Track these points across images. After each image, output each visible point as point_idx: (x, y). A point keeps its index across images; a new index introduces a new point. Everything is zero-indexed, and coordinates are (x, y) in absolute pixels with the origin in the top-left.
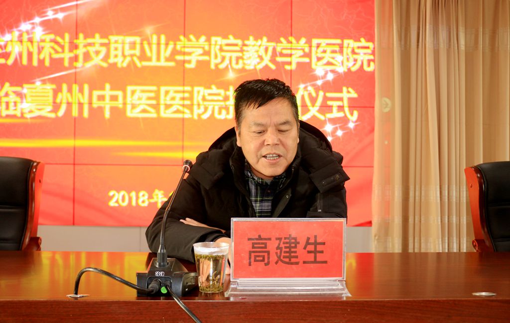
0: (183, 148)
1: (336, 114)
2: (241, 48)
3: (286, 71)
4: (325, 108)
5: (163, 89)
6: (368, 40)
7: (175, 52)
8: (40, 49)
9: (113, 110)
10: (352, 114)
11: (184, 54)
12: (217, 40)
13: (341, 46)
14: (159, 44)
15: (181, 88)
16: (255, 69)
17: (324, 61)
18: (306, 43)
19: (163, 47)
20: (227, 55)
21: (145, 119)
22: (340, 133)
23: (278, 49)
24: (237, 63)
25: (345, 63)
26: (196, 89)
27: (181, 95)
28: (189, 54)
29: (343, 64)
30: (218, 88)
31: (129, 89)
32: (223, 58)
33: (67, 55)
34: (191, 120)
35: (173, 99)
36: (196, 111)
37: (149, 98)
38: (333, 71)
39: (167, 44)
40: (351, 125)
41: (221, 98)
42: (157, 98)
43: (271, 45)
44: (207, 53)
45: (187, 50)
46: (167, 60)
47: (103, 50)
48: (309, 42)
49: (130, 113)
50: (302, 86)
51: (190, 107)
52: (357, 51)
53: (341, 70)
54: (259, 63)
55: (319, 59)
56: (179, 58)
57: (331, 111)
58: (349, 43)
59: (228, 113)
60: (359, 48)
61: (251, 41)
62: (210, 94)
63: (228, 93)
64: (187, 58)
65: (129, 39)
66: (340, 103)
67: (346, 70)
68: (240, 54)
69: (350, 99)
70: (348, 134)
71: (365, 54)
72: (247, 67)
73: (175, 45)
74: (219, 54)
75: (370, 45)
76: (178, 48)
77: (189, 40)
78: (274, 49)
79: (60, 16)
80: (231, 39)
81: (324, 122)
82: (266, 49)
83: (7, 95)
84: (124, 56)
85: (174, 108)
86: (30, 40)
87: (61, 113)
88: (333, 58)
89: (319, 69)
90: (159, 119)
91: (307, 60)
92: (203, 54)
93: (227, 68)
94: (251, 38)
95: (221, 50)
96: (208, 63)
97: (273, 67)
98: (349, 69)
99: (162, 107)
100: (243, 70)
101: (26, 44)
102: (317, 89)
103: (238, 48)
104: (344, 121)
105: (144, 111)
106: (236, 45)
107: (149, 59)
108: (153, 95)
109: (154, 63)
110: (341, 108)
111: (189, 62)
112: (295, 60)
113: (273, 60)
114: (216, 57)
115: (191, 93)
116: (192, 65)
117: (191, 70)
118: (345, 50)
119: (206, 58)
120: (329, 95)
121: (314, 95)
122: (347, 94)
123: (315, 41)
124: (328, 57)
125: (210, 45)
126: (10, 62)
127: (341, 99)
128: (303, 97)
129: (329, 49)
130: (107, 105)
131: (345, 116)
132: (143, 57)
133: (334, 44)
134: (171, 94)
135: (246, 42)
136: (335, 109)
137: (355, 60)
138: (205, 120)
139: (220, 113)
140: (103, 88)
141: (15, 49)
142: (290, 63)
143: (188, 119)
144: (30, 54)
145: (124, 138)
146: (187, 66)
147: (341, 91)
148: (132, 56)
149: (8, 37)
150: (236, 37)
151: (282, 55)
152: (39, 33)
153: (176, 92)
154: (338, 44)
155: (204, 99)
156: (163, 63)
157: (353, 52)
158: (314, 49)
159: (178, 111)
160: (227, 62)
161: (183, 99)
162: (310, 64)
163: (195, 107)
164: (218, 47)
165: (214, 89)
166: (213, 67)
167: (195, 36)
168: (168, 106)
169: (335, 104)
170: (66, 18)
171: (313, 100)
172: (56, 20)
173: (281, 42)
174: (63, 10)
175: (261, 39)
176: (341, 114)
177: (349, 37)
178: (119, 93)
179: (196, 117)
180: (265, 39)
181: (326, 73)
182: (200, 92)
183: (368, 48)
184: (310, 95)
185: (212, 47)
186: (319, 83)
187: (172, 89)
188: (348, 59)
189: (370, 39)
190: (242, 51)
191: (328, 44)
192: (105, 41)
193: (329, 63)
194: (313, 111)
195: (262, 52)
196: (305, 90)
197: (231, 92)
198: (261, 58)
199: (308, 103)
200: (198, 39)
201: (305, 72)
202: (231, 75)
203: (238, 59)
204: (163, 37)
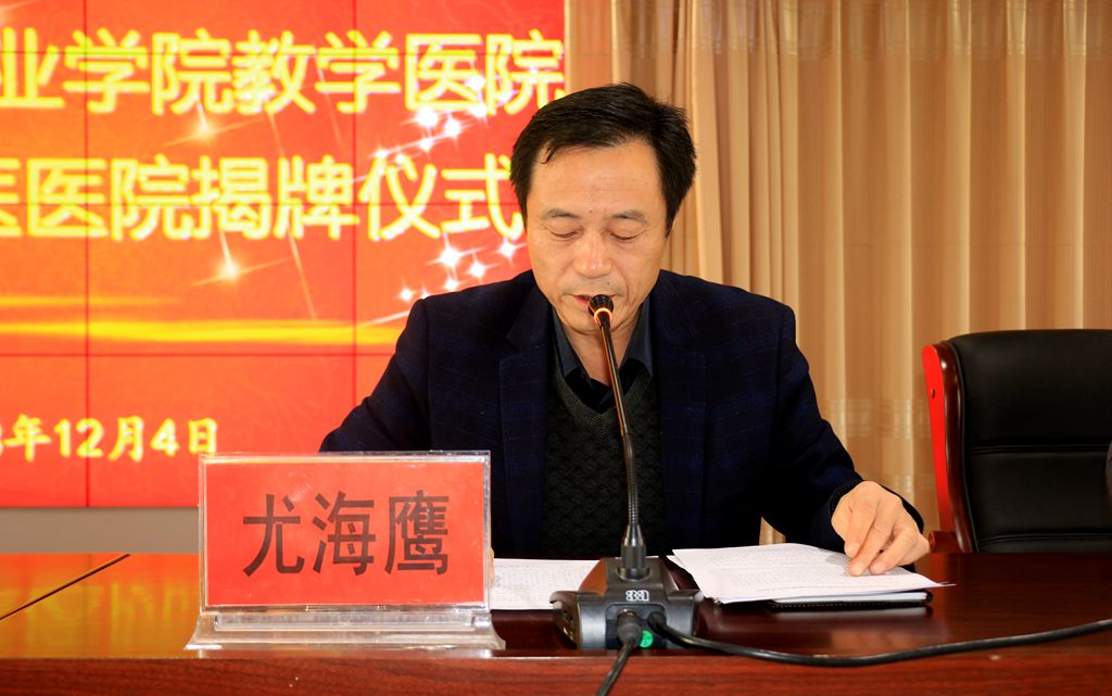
0: (87, 313)
1: (467, 222)
2: (229, 61)
3: (341, 117)
4: (441, 208)
5: (35, 166)
6: (548, 36)
7: (62, 73)
10: (509, 222)
11: (86, 77)
12: (169, 43)
13: (481, 52)
14: (20, 53)
15: (79, 164)
16: (264, 114)
17: (438, 90)
18: (391, 45)
19: (31, 59)
20: (194, 79)
22: (478, 270)
23: (322, 63)
24: (219, 98)
25: (492, 94)
26: (118, 164)
27: (81, 181)
28: (99, 77)
29: (487, 96)
30: (172, 161)
32: (184, 87)
34: (107, 242)
35: (60, 190)
36: (120, 220)
37: (6, 191)
38: (459, 115)
39: (41, 53)
40: (507, 250)
41: (179, 187)
42: (20, 188)
43: (305, 51)
44: (143, 75)
45: (92, 67)
46: (44, 92)
48: (399, 43)
50: (381, 154)
51: (104, 211)
52: (520, 62)
53: (481, 111)
54: (272, 98)
55: (424, 85)
56: (73, 87)
57: (455, 216)
58: (502, 44)
59: (197, 224)
60: (525, 54)
61: (253, 43)
62: (153, 178)
63: (196, 174)
64: (93, 87)
66: (478, 195)
67: (493, 112)
68: (224, 77)
69: (503, 184)
70: (499, 271)
71: (542, 69)
72: (244, 110)
73: (62, 54)
74: (175, 78)
75: (555, 46)
76: (70, 62)
77: (98, 42)
78: (311, 62)
80: (204, 40)
81: (435, 246)
82: (292, 63)
85: (62, 215)
88: (461, 82)
89: (425, 110)
90: (27, 242)
91: (392, 88)
92: (132, 79)
93: (193, 112)
94: (254, 35)
95: (179, 66)
96: (146, 99)
97: (308, 107)
98: (501, 110)
99: (33, 212)
100: (234, 116)
102: (420, 161)
103: (219, 62)
104: (491, 238)
106: (215, 54)
107: (2, 93)
108: (9, 180)
109: (10, 101)
110: (480, 208)
111: (99, 97)
112: (363, 88)
113: (308, 91)
114: (166, 84)
115: (106, 174)
116: (106, 106)
117: (104, 117)
118: (490, 61)
119: (140, 87)
121: (412, 174)
122: (495, 171)
123: (414, 41)
124: (446, 79)
125: (150, 54)
127: (480, 185)
128: (384, 182)
129: (450, 59)
131: (492, 227)
133: (462, 47)
134: (55, 179)
136: (465, 210)
137: (517, 86)
138: (141, 243)
139: (178, 223)
142: (350, 98)
143: (99, 240)
146: (93, 107)
147: (480, 165)
150: (215, 33)
151: (331, 76)
153: (68, 172)
154: (473, 47)
155: (138, 190)
156: (32, 101)
157: (512, 66)
158: (411, 60)
159: (72, 221)
160: (192, 97)
161: (86, 190)
162: (399, 98)
163: (116, 211)
164: (170, 59)
165: (162, 165)
167: (113, 32)
168: (47, 209)
169: (465, 197)
171: (411, 189)
173: (328, 45)
175: (279, 36)
176: (481, 223)
177: (501, 29)
179: (117, 235)
180: (288, 36)
181: (443, 120)
182: (127, 171)
183: (549, 54)
184: (402, 175)
185: (157, 59)
186: (426, 144)
187: (57, 165)
188: (498, 84)
189: (555, 33)
190: (230, 68)
191: (447, 47)
193: (450, 96)
194: (411, 215)
195: (280, 70)
196: (385, 165)
197: (205, 173)
198: (278, 85)
199: (398, 195)
200: (119, 38)
201: (389, 118)
202: (204, 131)
203: (220, 88)
204: (31, 36)
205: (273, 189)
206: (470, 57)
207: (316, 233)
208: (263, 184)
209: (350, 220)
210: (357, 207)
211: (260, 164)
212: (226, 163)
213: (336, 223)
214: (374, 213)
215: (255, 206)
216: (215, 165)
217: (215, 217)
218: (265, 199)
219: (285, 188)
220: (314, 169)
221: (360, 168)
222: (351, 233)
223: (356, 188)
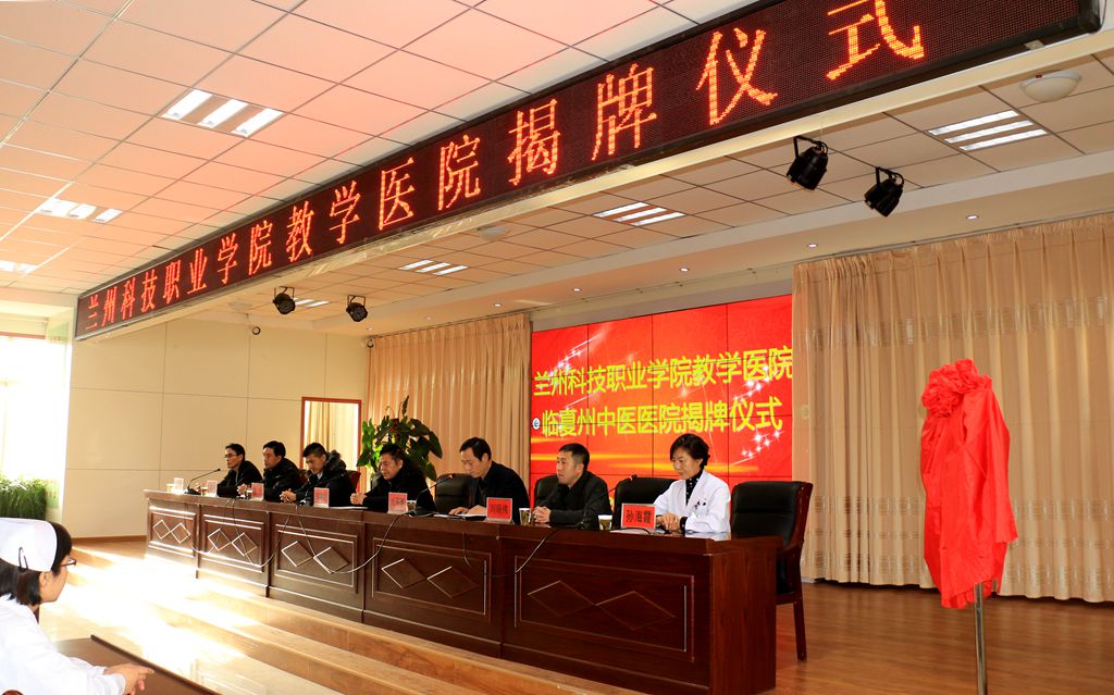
0: (653, 460)
1: (764, 424)
2: (691, 367)
3: (724, 385)
4: (755, 419)
5: (640, 408)
6: (788, 347)
7: (647, 376)
8: (569, 381)
9: (610, 427)
10: (777, 423)
11: (653, 376)
12: (674, 361)
13: (767, 356)
14: (636, 369)
15: (651, 407)
16: (701, 386)
17: (753, 373)
18: (739, 356)
19: (639, 372)
20: (682, 374)
21: (629, 435)
22: (767, 443)
23: (718, 365)
24: (688, 381)
25: (771, 372)
26: (661, 407)
27: (651, 413)
28: (656, 376)
29: (769, 373)
30: (676, 405)
31: (619, 409)
32: (679, 377)
33: (583, 385)
34: (658, 435)
35: (646, 416)
36: (662, 427)
37: (632, 417)
38: (760, 381)
39: (642, 369)
40: (777, 434)
41: (677, 414)
42: (636, 417)
43: (713, 361)
44: (668, 374)
45: (655, 373)
46: (643, 383)
47: (603, 377)
48: (741, 355)
49: (621, 431)
50: (736, 398)
51: (657, 424)
52: (780, 358)
53: (767, 379)
54: (703, 380)
55: (749, 371)
56: (650, 380)
57: (760, 422)
58: (775, 351)
60: (781, 355)
61: (698, 360)
62: (671, 411)
63: (682, 409)
64: (655, 380)
65: (618, 367)
66: (767, 413)
67: (772, 379)
68: (690, 373)
69: (775, 408)
70: (774, 443)
71: (787, 361)
72: (696, 384)
73: (647, 369)
75: (791, 351)
76: (649, 371)
77: (656, 364)
78: (715, 365)
79: (579, 353)
80: (685, 360)
81: (753, 434)
82: (709, 366)
83: (551, 420)
84: (616, 382)
85: (646, 425)
86: (563, 376)
87: (579, 433)
88: (761, 368)
89: (750, 381)
90: (638, 436)
91: (739, 373)
92: (665, 376)
93: (681, 386)
94: (698, 357)
95: (677, 370)
96: (669, 383)
97: (714, 382)
98: (774, 378)
99: (639, 424)
100: (692, 387)
101: (561, 378)
102: (748, 401)
104: (771, 430)
105: (628, 428)
106: (687, 364)
107: (631, 384)
108: (633, 414)
109: (634, 386)
110: (768, 418)
111: (656, 383)
112: (731, 373)
113: (714, 377)
114: (674, 377)
115: (658, 410)
116: (658, 386)
117: (657, 390)
118: (770, 359)
119: (667, 378)
120: (758, 405)
121: (746, 406)
122: (774, 403)
123: (746, 354)
124: (756, 368)
125: (670, 366)
126: (553, 393)
127: (767, 409)
128: (737, 409)
129: (757, 359)
130: (606, 424)
131: (772, 426)
132: (628, 382)
133: (761, 355)
134: (645, 413)
135: (695, 361)
136: (763, 419)
137: (779, 368)
140: (603, 411)
141: (556, 383)
142: (726, 377)
143: (656, 434)
144: (563, 386)
145: (616, 452)
146: (655, 387)
147: (768, 401)
148: (621, 381)
149: (552, 374)
150: (688, 357)
151: (721, 370)
152: (568, 369)
153: (648, 410)
154: (764, 354)
155: (666, 416)
156: (640, 386)
157: (778, 361)
158: (745, 361)
159: (649, 428)
160: (681, 381)
161: (653, 416)
162: (742, 376)
163: (661, 423)
164: (675, 368)
165: (673, 407)
166: (672, 386)
167: (660, 360)
168: (643, 423)
169: (762, 414)
170: (582, 354)
171: (745, 411)
172: (576, 357)
173: (720, 358)
174: (580, 348)
175: (705, 356)
176: (768, 424)
177: (774, 346)
178: (613, 414)
179: (661, 432)
180: (708, 356)
181: (755, 385)
182: (664, 409)
183: (788, 355)
184: (743, 406)
185: (671, 368)
186: (750, 394)
187: (645, 408)
188: (773, 368)
189: (791, 345)
190: (691, 369)
191: (756, 355)
192: (604, 370)
193: (758, 374)
194: (746, 422)
195: (706, 369)
196: (738, 402)
197: (685, 409)
198: (705, 374)
199: (742, 415)
200: (661, 362)
201: (738, 384)
202: (684, 393)
203: (689, 376)
204: (639, 363)
205: (704, 414)
206: (763, 358)
207: (717, 429)
208: (701, 412)
209: (726, 424)
210: (728, 419)
211: (700, 404)
212: (691, 404)
213: (723, 425)
214: (734, 420)
215: (699, 420)
216: (688, 406)
217: (687, 425)
218: (701, 417)
219: (708, 413)
220: (716, 405)
221: (730, 405)
222: (727, 428)
223: (729, 412)
